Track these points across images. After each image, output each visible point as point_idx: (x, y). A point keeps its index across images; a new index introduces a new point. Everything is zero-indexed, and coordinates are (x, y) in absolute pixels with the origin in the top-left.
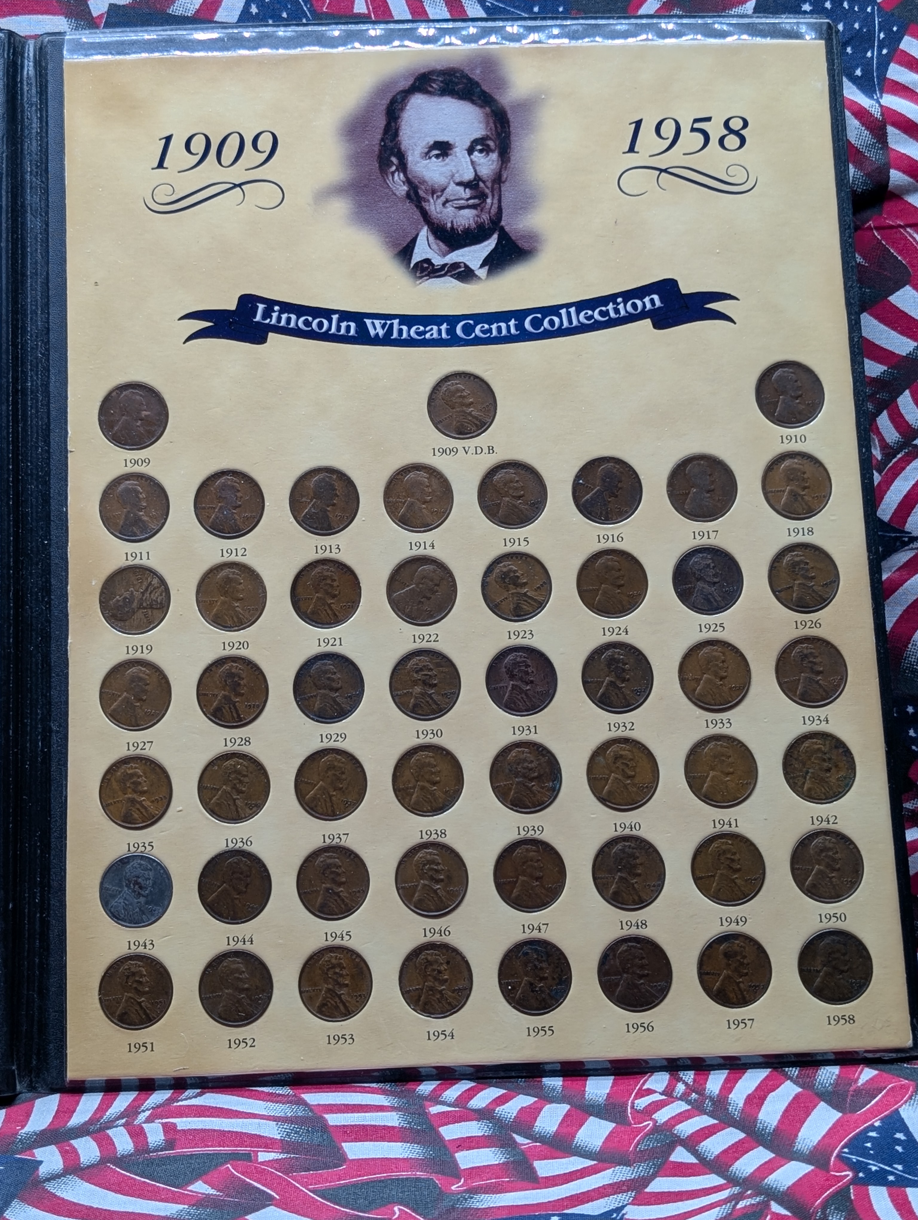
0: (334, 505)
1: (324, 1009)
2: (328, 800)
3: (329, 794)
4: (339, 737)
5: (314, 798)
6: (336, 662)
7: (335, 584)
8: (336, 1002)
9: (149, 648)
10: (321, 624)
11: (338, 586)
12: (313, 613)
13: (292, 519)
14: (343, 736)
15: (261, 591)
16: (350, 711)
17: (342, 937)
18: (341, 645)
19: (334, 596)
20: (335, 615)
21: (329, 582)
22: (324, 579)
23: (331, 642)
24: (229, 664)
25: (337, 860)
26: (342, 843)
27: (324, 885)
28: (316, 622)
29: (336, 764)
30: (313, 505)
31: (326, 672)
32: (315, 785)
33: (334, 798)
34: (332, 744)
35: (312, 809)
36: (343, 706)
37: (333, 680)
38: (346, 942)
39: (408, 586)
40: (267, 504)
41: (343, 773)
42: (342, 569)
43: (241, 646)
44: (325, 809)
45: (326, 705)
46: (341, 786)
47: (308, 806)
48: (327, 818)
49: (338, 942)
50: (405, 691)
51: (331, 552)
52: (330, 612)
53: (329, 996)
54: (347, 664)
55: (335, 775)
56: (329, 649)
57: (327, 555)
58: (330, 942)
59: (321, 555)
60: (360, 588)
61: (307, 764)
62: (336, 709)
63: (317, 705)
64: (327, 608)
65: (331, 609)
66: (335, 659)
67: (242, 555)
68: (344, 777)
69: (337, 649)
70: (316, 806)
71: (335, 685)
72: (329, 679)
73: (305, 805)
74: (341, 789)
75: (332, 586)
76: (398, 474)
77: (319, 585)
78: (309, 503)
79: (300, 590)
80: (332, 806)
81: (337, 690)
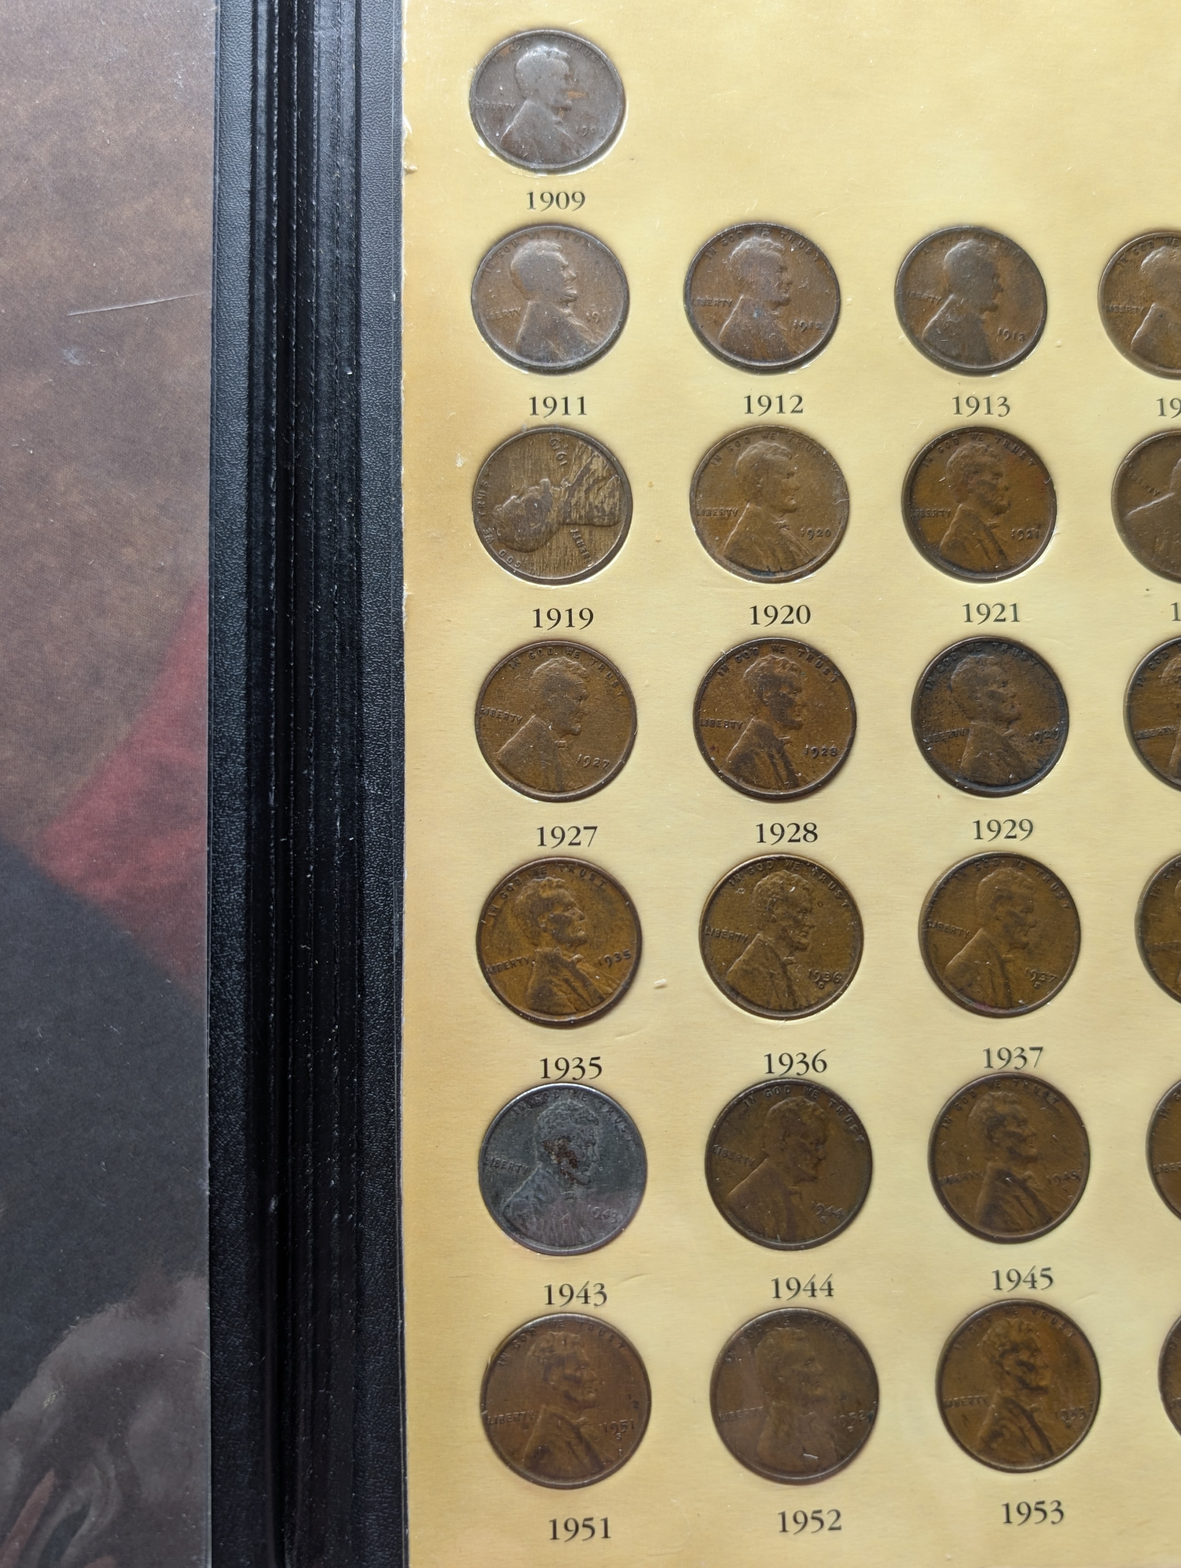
0: (994, 308)
1: (994, 1445)
2: (998, 972)
3: (999, 957)
4: (1017, 828)
5: (966, 966)
6: (1007, 658)
7: (1002, 482)
8: (1021, 1429)
9: (586, 615)
10: (970, 571)
11: (1007, 489)
12: (956, 544)
13: (903, 336)
14: (1026, 826)
15: (837, 492)
16: (1040, 770)
17: (1033, 1282)
18: (1016, 620)
19: (999, 511)
20: (1001, 552)
21: (987, 477)
22: (976, 472)
23: (995, 612)
24: (768, 657)
25: (1019, 1107)
26: (1030, 1069)
27: (990, 1164)
28: (960, 567)
29: (1014, 888)
30: (948, 307)
31: (985, 681)
32: (969, 937)
33: (1010, 967)
34: (1002, 844)
35: (961, 990)
36: (1025, 758)
37: (1002, 700)
38: (1043, 1294)
39: (1158, 495)
40: (847, 299)
41: (1029, 910)
42: (1015, 452)
43: (794, 616)
44: (990, 991)
45: (987, 755)
46: (1025, 939)
47: (951, 983)
48: (993, 1011)
49: (1024, 1292)
50: (1160, 729)
51: (989, 412)
52: (990, 546)
53: (1008, 1415)
54: (1030, 663)
55: (1011, 914)
56: (991, 628)
57: (981, 418)
58: (1008, 1292)
59: (967, 418)
60: (1053, 494)
61: (950, 887)
62: (1008, 765)
63: (967, 755)
64: (983, 535)
65: (994, 541)
66: (1005, 652)
67: (793, 411)
68: (1031, 918)
69: (1008, 629)
70: (970, 985)
71: (1006, 710)
72: (992, 695)
73: (945, 983)
74: (1024, 946)
75: (994, 488)
76: (1129, 250)
77: (965, 483)
78: (940, 303)
79: (922, 493)
80: (1007, 986)
81: (1010, 722)
